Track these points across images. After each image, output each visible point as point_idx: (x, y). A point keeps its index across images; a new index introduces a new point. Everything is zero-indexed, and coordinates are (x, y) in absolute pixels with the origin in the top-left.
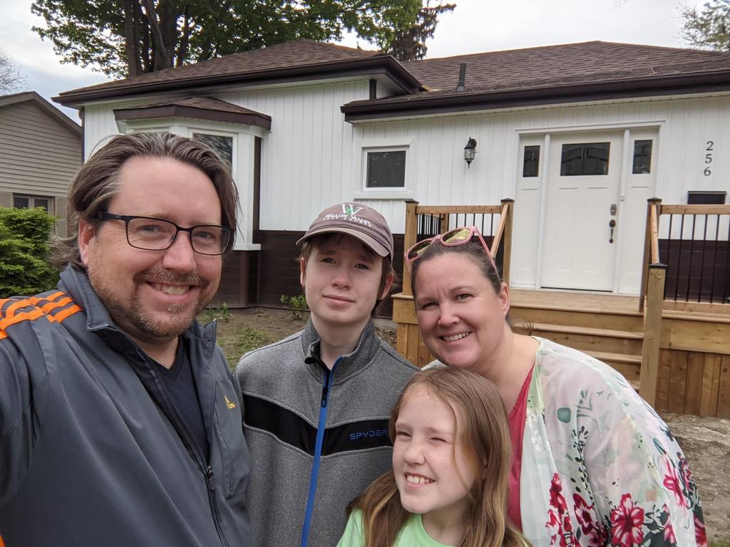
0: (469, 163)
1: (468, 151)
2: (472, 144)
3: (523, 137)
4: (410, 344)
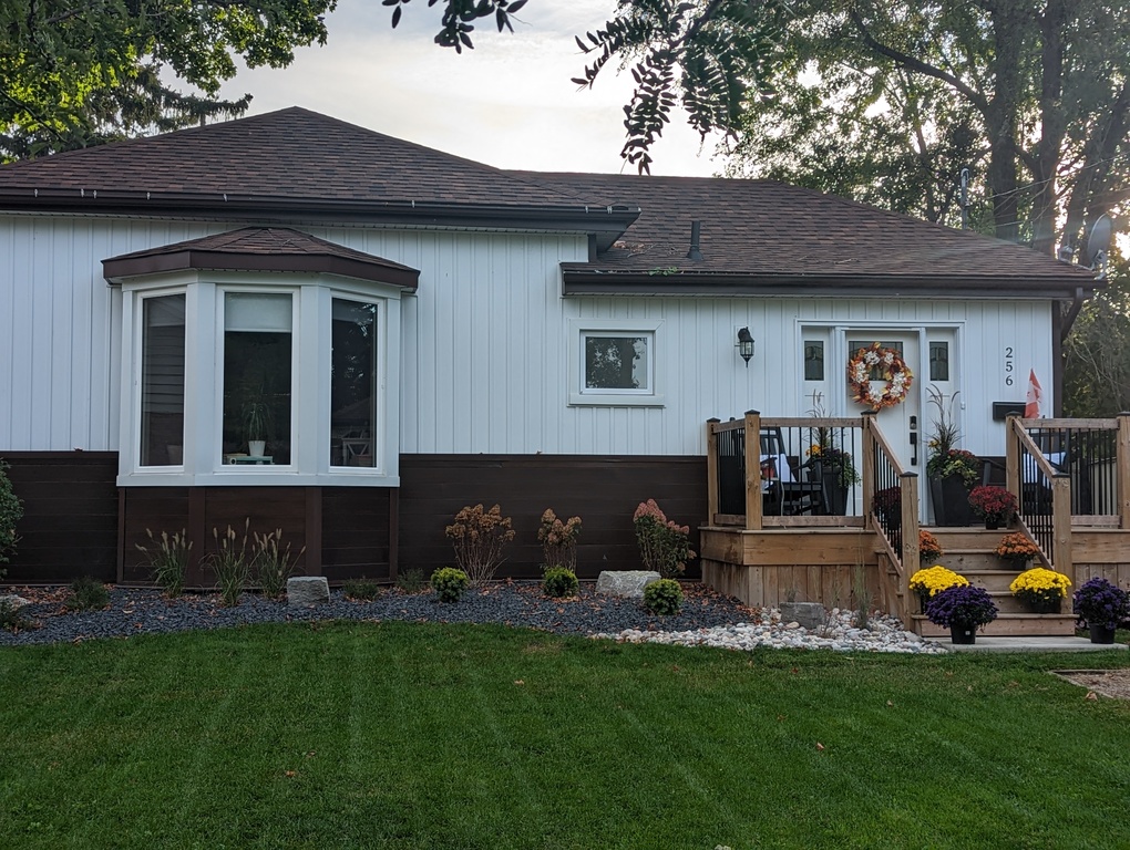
0: (747, 360)
1: (748, 346)
2: (744, 336)
3: (805, 329)
4: (767, 591)
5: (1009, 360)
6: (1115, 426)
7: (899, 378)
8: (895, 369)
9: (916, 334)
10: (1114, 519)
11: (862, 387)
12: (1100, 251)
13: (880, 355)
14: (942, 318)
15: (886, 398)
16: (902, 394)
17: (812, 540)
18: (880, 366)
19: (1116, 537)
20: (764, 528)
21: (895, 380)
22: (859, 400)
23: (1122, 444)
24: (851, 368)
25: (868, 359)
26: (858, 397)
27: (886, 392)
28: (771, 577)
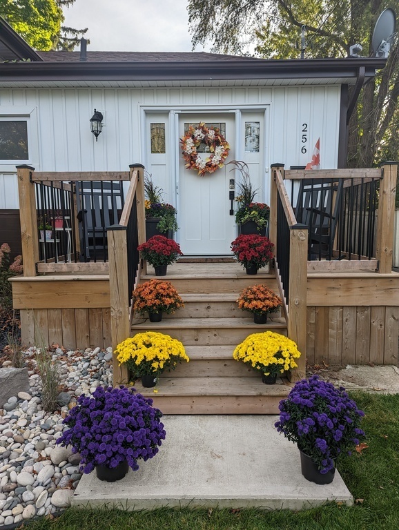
0: (97, 135)
1: (95, 123)
2: (98, 117)
3: (148, 113)
4: (37, 331)
5: (304, 133)
6: (379, 175)
7: (219, 150)
8: (217, 143)
9: (232, 116)
10: (371, 263)
11: (192, 157)
12: (383, 41)
13: (205, 132)
14: (253, 101)
15: (209, 165)
16: (221, 162)
17: (78, 286)
18: (205, 141)
19: (371, 282)
20: (38, 274)
21: (216, 152)
22: (189, 167)
23: (384, 192)
24: (183, 142)
25: (196, 135)
26: (188, 165)
27: (209, 160)
28: (41, 319)
